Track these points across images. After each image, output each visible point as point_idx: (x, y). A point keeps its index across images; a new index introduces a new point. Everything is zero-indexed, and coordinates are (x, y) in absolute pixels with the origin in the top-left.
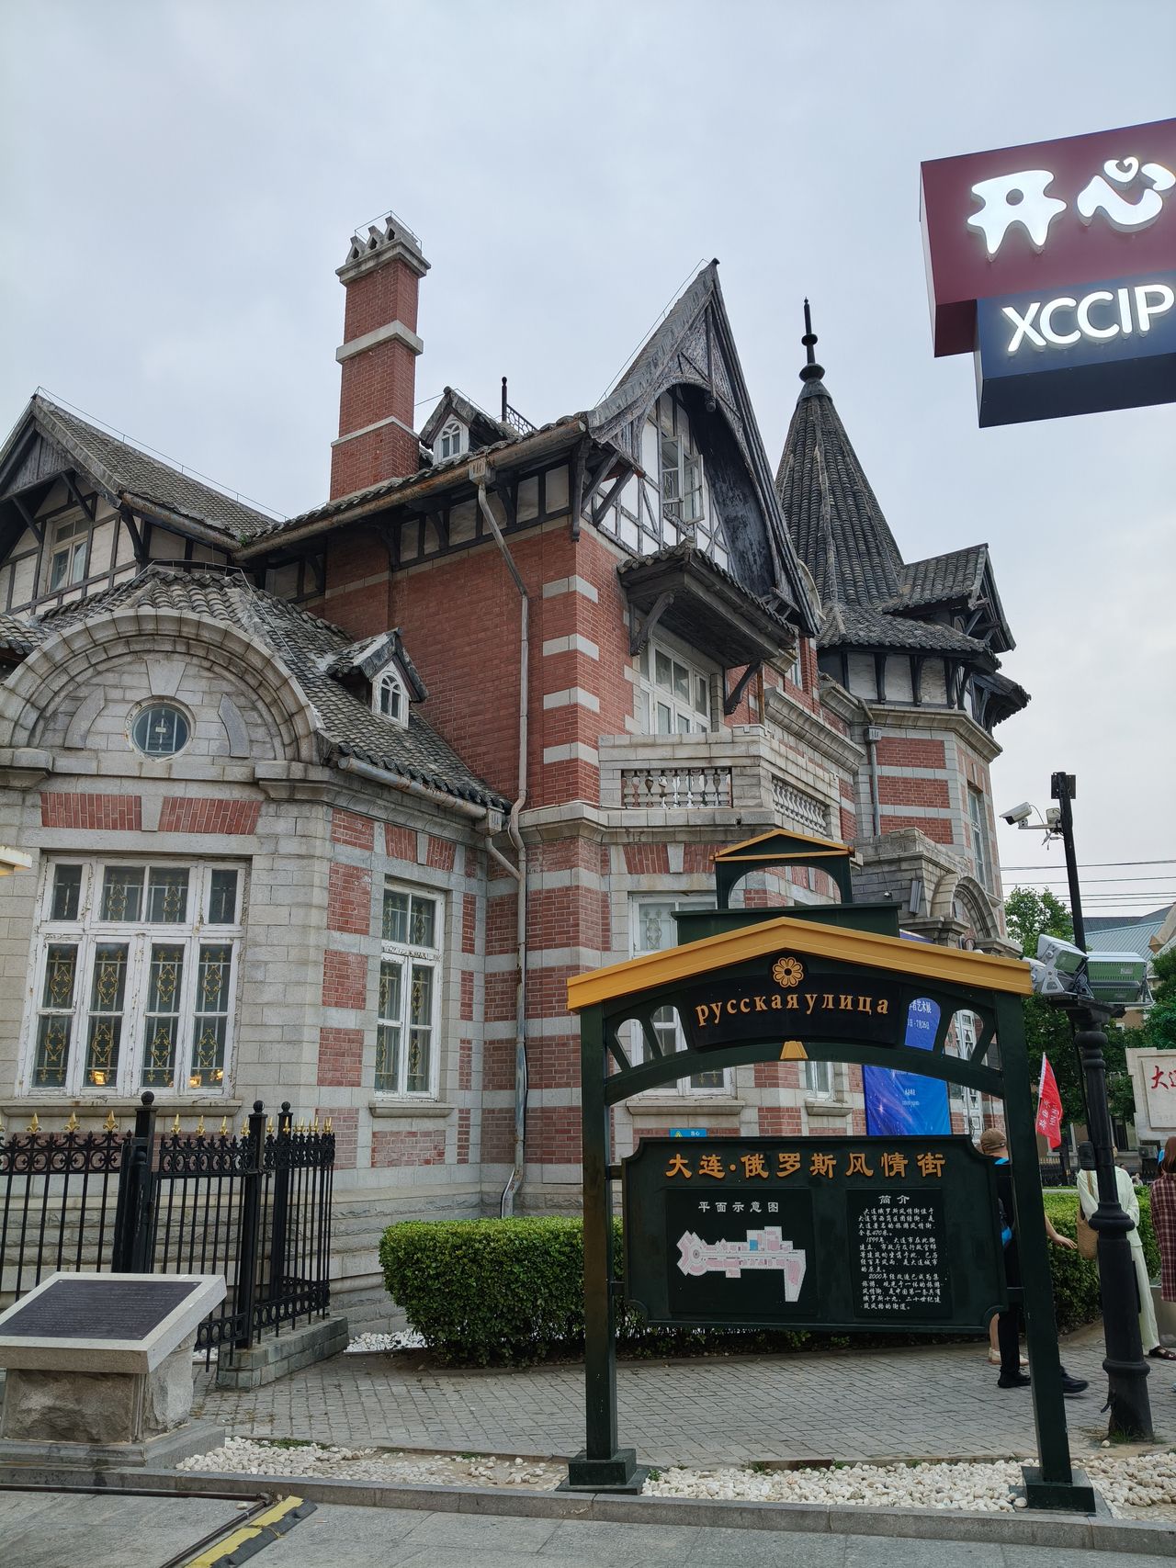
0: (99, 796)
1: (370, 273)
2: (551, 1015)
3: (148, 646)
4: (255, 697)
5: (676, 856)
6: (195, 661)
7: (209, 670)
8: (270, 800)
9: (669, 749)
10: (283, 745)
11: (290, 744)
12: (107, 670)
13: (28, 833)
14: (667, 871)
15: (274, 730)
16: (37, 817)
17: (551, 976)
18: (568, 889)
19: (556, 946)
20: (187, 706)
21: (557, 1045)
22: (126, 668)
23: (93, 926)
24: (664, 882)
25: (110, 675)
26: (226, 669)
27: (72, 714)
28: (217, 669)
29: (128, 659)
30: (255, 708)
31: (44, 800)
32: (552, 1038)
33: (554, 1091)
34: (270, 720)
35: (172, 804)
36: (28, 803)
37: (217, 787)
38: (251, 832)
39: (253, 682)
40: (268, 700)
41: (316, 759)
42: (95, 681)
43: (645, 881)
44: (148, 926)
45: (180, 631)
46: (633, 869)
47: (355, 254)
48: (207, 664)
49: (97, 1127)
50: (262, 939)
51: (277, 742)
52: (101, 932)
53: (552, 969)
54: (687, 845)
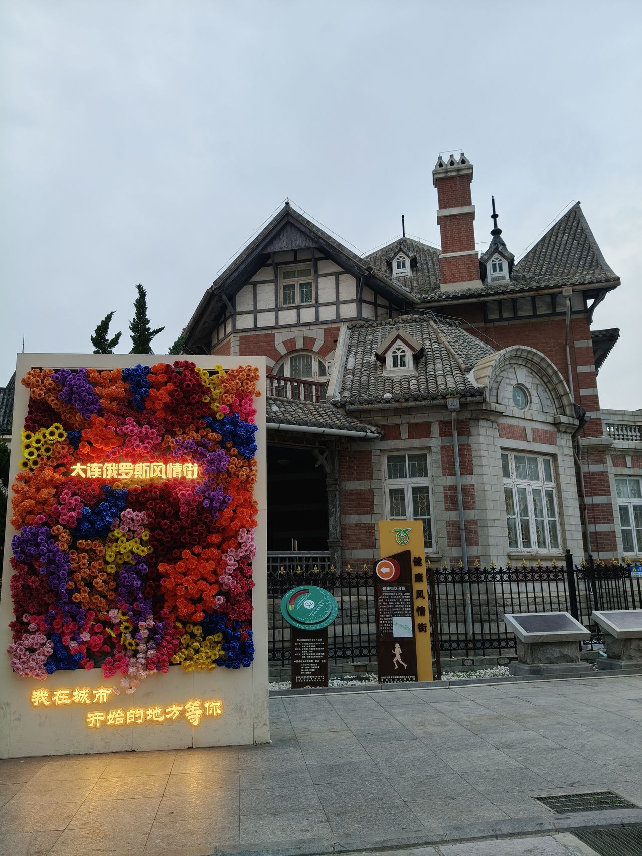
0: (513, 426)
1: (452, 177)
2: (600, 523)
3: (514, 361)
4: (545, 387)
5: (629, 460)
6: (527, 369)
7: (531, 373)
8: (559, 431)
9: (621, 416)
10: (556, 408)
11: (559, 408)
12: (503, 370)
13: (496, 440)
14: (626, 466)
15: (552, 401)
16: (496, 433)
17: (598, 508)
18: (603, 472)
19: (600, 496)
20: (527, 388)
21: (605, 535)
22: (509, 370)
23: (516, 480)
24: (626, 471)
25: (504, 372)
26: (536, 373)
27: (497, 389)
28: (533, 373)
29: (508, 366)
30: (546, 391)
31: (498, 426)
32: (602, 532)
33: (605, 553)
34: (551, 397)
35: (534, 431)
36: (494, 427)
37: (544, 424)
38: (556, 445)
39: (545, 380)
40: (550, 389)
41: (575, 415)
42: (501, 374)
43: (620, 470)
44: (530, 482)
45: (527, 356)
46: (615, 465)
47: (441, 165)
48: (530, 371)
49: (535, 564)
50: (565, 489)
51: (554, 405)
52: (518, 483)
53: (599, 505)
54: (632, 456)
